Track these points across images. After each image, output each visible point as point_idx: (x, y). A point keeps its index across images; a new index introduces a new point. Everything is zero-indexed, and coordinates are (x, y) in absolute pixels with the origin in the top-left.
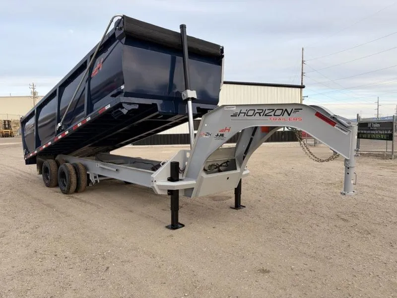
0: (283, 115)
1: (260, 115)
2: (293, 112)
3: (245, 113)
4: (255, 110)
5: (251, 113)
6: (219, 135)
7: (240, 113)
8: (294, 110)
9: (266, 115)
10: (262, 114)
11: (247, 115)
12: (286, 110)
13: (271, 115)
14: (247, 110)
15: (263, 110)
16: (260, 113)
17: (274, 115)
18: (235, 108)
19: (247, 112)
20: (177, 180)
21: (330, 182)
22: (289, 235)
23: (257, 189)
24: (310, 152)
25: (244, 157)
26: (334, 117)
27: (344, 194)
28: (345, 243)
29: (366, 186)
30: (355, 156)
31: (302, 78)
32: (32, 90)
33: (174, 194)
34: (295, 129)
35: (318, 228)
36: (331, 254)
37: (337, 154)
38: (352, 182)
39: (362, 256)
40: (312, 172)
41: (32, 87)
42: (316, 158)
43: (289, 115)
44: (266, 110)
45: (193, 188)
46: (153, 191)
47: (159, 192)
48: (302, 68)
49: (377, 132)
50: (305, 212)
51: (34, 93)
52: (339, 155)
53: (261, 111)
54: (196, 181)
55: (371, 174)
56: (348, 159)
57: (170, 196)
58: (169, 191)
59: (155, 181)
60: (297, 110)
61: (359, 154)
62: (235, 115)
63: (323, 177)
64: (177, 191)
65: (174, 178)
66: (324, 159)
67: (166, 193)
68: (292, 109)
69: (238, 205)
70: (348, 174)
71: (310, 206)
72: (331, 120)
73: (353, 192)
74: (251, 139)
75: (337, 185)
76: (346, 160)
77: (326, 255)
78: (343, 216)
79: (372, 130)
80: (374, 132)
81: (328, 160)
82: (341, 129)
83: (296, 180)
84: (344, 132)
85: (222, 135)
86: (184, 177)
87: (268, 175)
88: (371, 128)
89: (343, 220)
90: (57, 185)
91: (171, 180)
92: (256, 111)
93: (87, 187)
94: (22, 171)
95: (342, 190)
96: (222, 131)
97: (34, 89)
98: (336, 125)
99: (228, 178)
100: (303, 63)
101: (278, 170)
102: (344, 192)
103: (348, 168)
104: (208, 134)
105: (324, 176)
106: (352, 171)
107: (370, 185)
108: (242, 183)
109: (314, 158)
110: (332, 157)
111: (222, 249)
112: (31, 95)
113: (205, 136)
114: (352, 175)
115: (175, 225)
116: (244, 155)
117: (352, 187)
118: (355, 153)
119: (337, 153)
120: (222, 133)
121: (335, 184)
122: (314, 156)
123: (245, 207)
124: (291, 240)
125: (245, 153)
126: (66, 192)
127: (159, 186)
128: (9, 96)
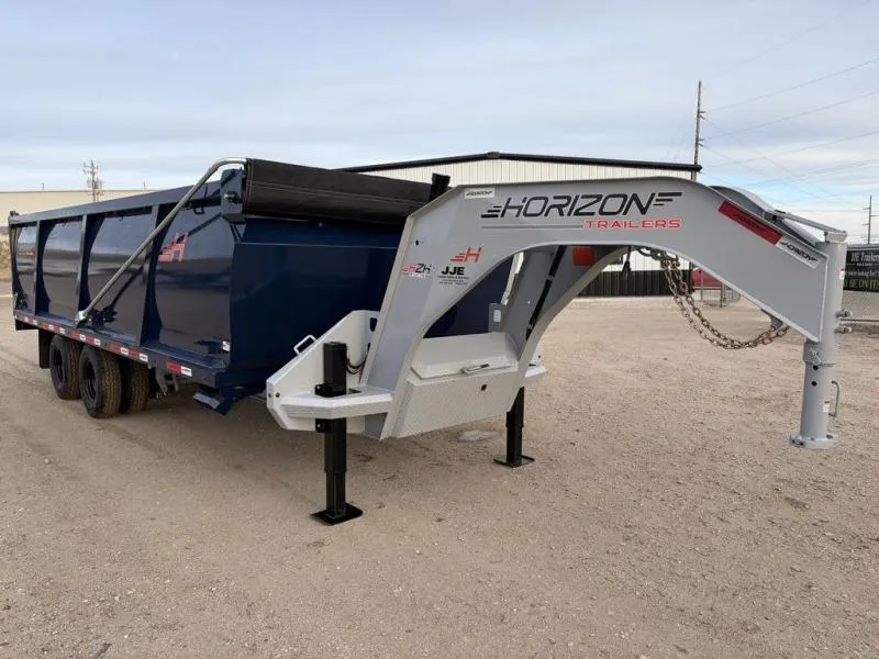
0: (625, 213)
1: (561, 214)
2: (654, 202)
3: (520, 208)
4: (546, 199)
5: (536, 207)
6: (451, 270)
7: (507, 207)
8: (657, 197)
9: (577, 213)
10: (566, 210)
11: (525, 214)
12: (635, 197)
13: (593, 214)
14: (524, 201)
15: (569, 198)
16: (560, 207)
17: (601, 213)
18: (492, 195)
19: (524, 205)
20: (342, 392)
21: (758, 395)
22: (639, 547)
23: (572, 410)
24: (703, 320)
25: (529, 332)
26: (774, 218)
27: (802, 444)
28: (798, 575)
29: (850, 406)
30: (837, 331)
31: (696, 152)
32: (90, 176)
33: (332, 429)
34: (662, 252)
35: (720, 527)
36: (756, 615)
37: (784, 326)
38: (826, 409)
39: (848, 622)
40: (712, 370)
41: (90, 170)
42: (719, 335)
43: (643, 211)
44: (577, 197)
45: (386, 414)
46: (275, 422)
47: (290, 425)
48: (698, 127)
49: (872, 274)
50: (690, 478)
51: (95, 185)
52: (788, 327)
53: (565, 201)
54: (392, 395)
55: (859, 375)
56: (815, 339)
57: (323, 435)
58: (318, 421)
59: (278, 395)
60: (667, 197)
61: (851, 328)
62: (491, 214)
63: (738, 382)
64: (343, 422)
65: (332, 386)
66: (743, 340)
67: (311, 427)
68: (653, 195)
69: (514, 456)
70: (814, 384)
71: (703, 461)
72: (769, 226)
73: (828, 437)
74: (548, 284)
75: (774, 403)
76: (809, 343)
77: (745, 617)
78: (791, 493)
79: (861, 269)
80: (866, 274)
81: (755, 343)
82: (798, 251)
83: (670, 388)
84: (805, 261)
85: (459, 271)
86: (363, 385)
87: (605, 375)
88: (859, 265)
89: (792, 502)
90: (78, 397)
91: (323, 391)
92: (552, 202)
93: (150, 402)
94: (21, 358)
95: (795, 432)
96: (458, 259)
97: (93, 173)
98: (782, 240)
99: (484, 387)
100: (698, 116)
101: (628, 362)
102: (800, 438)
103: (816, 368)
104: (422, 268)
105: (742, 379)
106: (826, 377)
107: (860, 404)
108: (526, 399)
109: (712, 336)
110: (768, 334)
111: (448, 589)
112: (87, 189)
113: (414, 274)
114: (826, 390)
115: (337, 511)
116: (530, 327)
117: (824, 423)
118: (836, 324)
119: (781, 323)
120: (458, 265)
121: (769, 402)
122: (713, 330)
123: (532, 460)
124: (646, 565)
125: (531, 322)
126: (97, 413)
127: (287, 408)
128: (41, 189)
